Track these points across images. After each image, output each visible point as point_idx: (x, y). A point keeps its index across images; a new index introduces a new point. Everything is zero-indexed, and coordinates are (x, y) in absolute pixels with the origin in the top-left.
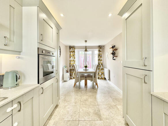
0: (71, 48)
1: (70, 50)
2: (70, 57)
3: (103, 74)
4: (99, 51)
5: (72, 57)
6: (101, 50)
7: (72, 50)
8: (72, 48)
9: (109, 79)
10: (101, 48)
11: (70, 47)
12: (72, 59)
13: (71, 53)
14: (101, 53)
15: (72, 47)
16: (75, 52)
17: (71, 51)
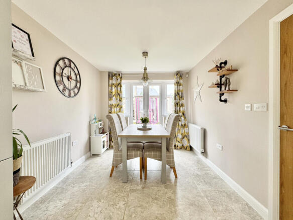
0: (112, 77)
1: (110, 81)
2: (110, 98)
3: (186, 136)
4: (178, 83)
5: (114, 98)
6: (181, 81)
7: (114, 81)
8: (114, 78)
9: (204, 153)
10: (181, 76)
11: (111, 75)
12: (114, 101)
13: (112, 89)
14: (181, 88)
15: (115, 75)
16: (121, 86)
17: (113, 84)
